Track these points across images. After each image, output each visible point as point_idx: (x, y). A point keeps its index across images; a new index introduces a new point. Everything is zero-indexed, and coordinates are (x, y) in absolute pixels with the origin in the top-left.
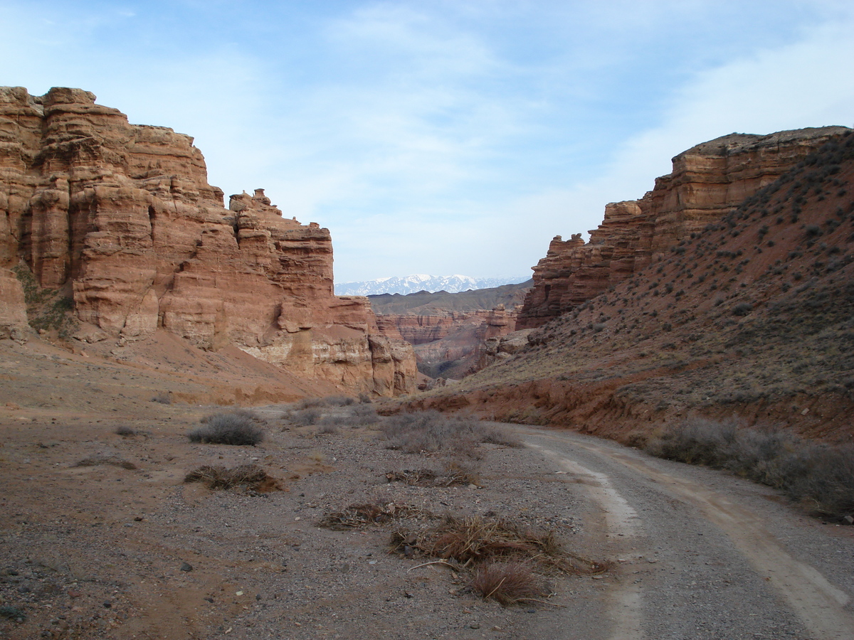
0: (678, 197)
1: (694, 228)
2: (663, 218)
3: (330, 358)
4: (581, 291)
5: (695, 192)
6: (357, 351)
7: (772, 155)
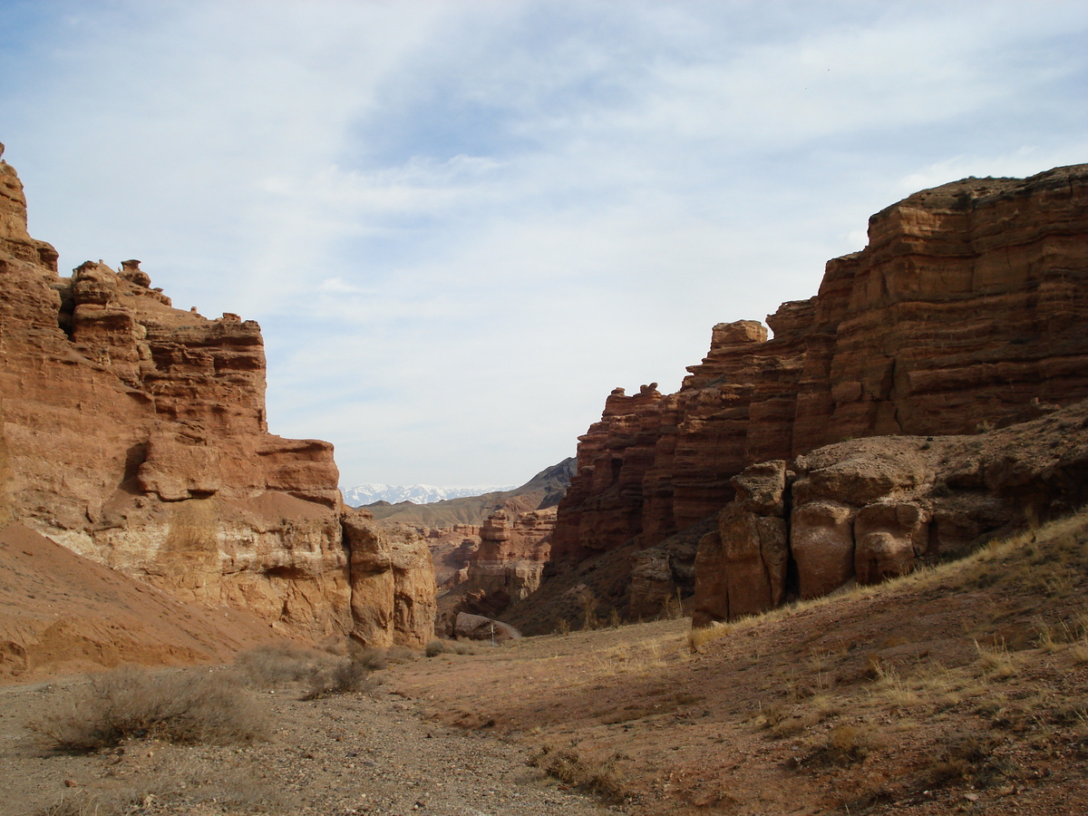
0: (884, 283)
1: (919, 333)
2: (852, 322)
3: (257, 562)
4: (690, 459)
5: (918, 271)
6: (317, 547)
7: (1059, 202)
